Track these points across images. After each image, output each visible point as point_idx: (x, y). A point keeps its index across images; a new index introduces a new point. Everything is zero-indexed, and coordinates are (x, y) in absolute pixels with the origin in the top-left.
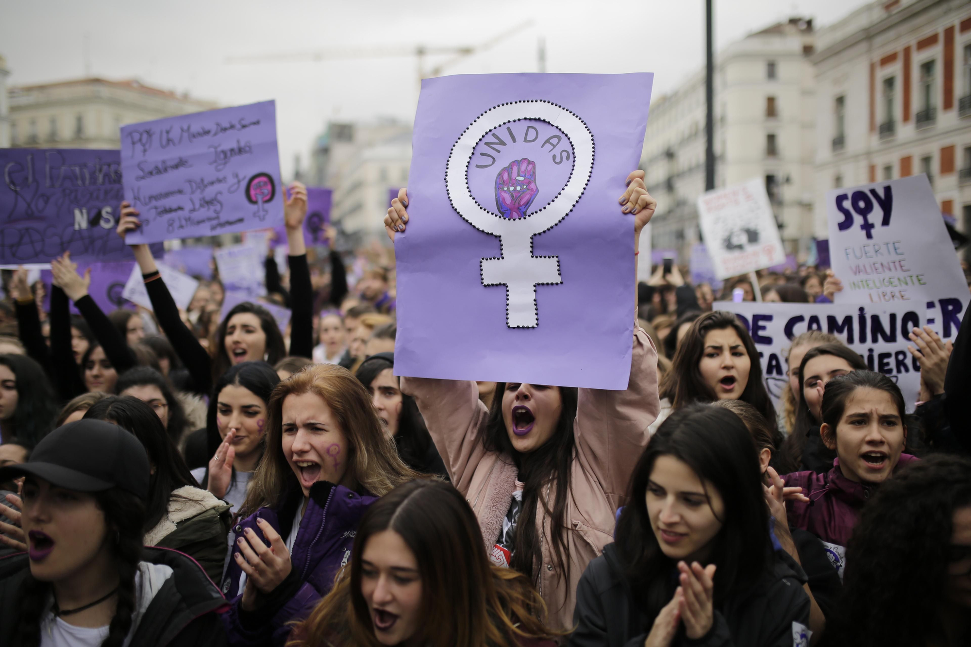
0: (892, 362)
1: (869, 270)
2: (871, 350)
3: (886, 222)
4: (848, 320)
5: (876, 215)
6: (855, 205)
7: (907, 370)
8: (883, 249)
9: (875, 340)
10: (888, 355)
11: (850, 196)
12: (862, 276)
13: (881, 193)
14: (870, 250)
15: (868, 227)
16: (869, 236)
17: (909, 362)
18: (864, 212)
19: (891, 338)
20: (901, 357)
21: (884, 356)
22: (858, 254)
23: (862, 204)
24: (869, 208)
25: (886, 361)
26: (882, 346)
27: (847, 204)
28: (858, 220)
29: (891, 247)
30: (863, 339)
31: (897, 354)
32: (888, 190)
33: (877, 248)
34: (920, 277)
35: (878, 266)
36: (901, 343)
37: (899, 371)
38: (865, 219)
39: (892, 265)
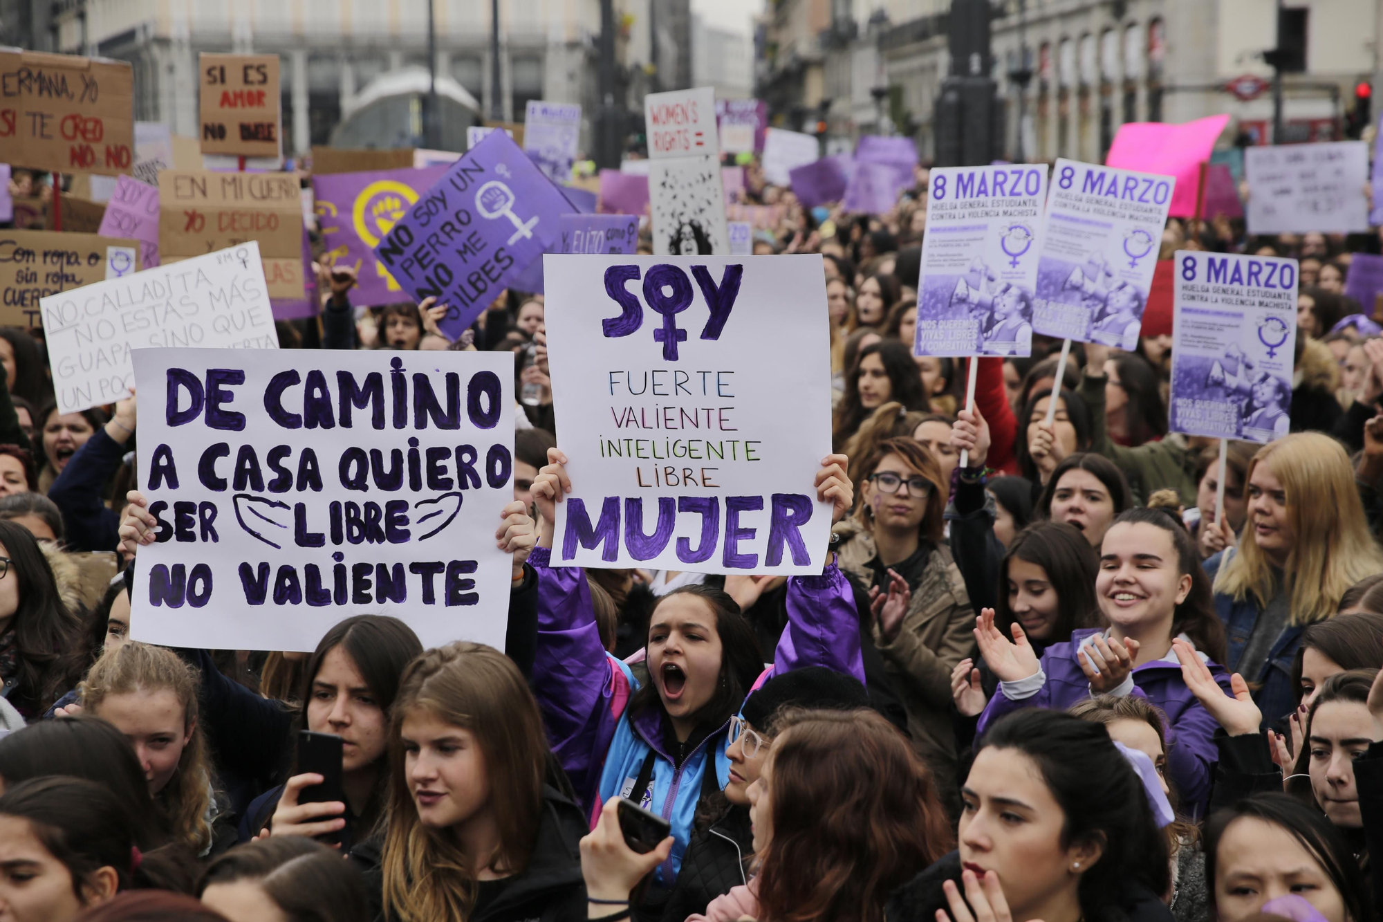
0: (451, 464)
1: (650, 420)
2: (413, 442)
3: (712, 331)
4: (374, 380)
5: (695, 315)
6: (651, 290)
7: (477, 484)
8: (695, 384)
9: (421, 424)
10: (444, 453)
11: (643, 274)
12: (633, 431)
13: (718, 278)
14: (666, 381)
15: (671, 338)
16: (670, 354)
17: (480, 467)
18: (668, 309)
19: (449, 421)
20: (466, 458)
21: (437, 453)
22: (637, 387)
23: (668, 291)
24: (683, 298)
25: (439, 463)
26: (432, 437)
27: (634, 287)
28: (653, 319)
29: (711, 380)
30: (400, 422)
31: (461, 450)
32: (734, 273)
33: (680, 379)
34: (750, 446)
35: (674, 414)
36: (468, 432)
37: (463, 485)
38: (669, 321)
39: (703, 416)
